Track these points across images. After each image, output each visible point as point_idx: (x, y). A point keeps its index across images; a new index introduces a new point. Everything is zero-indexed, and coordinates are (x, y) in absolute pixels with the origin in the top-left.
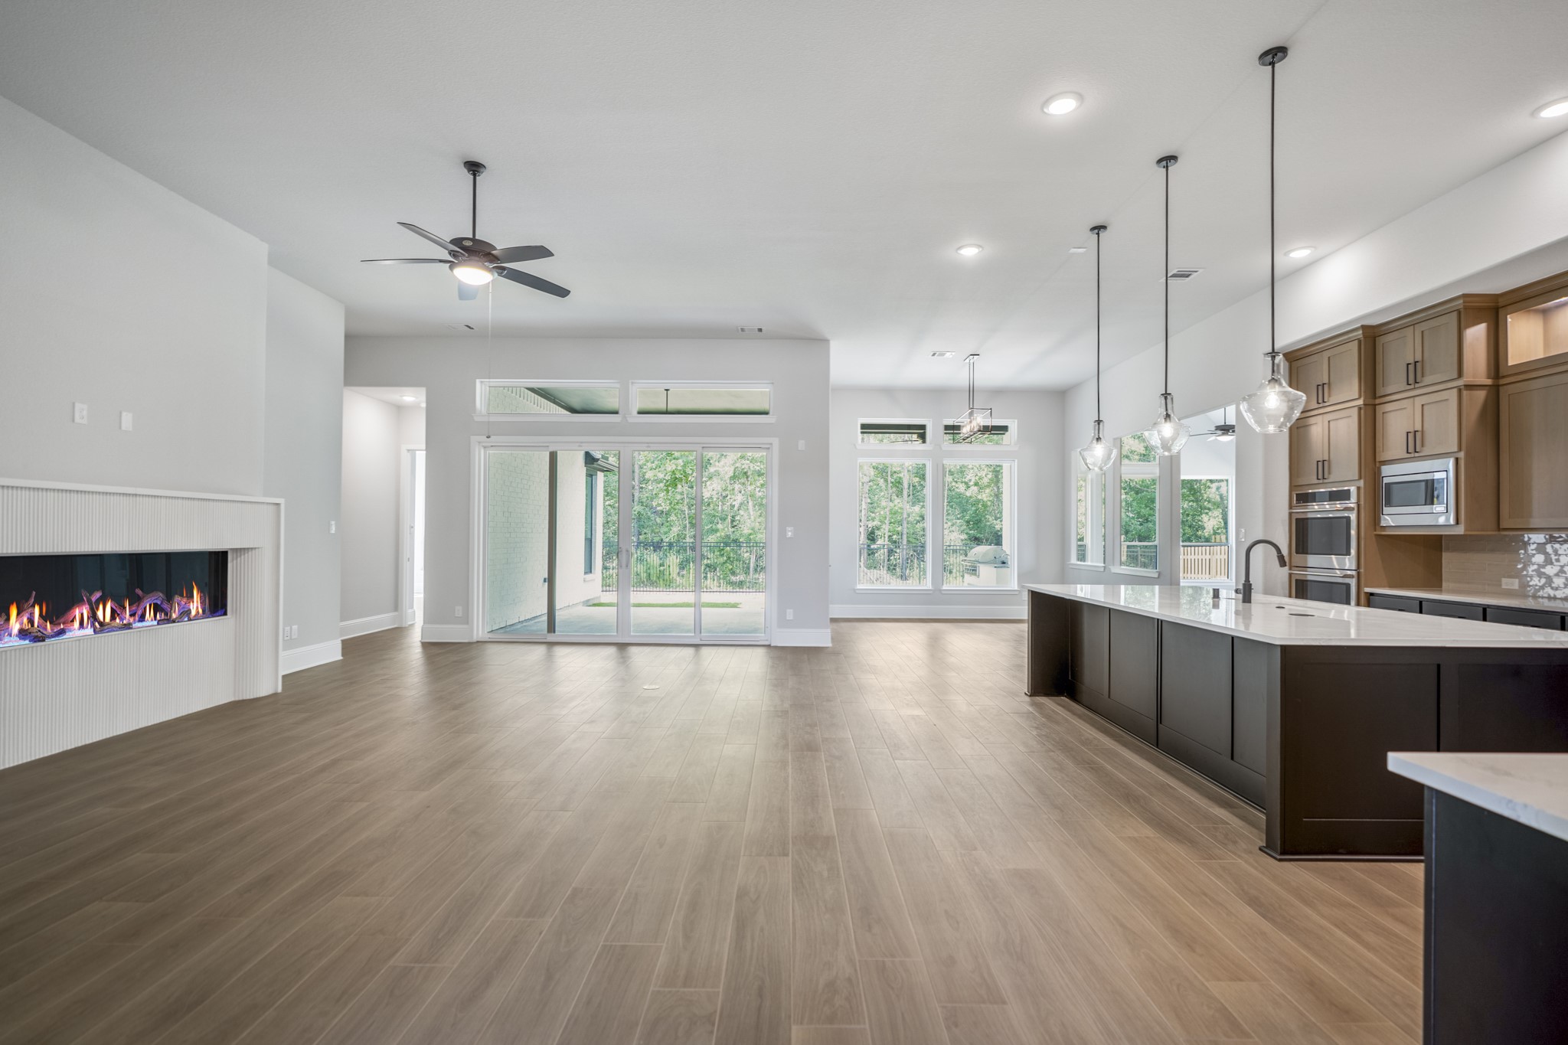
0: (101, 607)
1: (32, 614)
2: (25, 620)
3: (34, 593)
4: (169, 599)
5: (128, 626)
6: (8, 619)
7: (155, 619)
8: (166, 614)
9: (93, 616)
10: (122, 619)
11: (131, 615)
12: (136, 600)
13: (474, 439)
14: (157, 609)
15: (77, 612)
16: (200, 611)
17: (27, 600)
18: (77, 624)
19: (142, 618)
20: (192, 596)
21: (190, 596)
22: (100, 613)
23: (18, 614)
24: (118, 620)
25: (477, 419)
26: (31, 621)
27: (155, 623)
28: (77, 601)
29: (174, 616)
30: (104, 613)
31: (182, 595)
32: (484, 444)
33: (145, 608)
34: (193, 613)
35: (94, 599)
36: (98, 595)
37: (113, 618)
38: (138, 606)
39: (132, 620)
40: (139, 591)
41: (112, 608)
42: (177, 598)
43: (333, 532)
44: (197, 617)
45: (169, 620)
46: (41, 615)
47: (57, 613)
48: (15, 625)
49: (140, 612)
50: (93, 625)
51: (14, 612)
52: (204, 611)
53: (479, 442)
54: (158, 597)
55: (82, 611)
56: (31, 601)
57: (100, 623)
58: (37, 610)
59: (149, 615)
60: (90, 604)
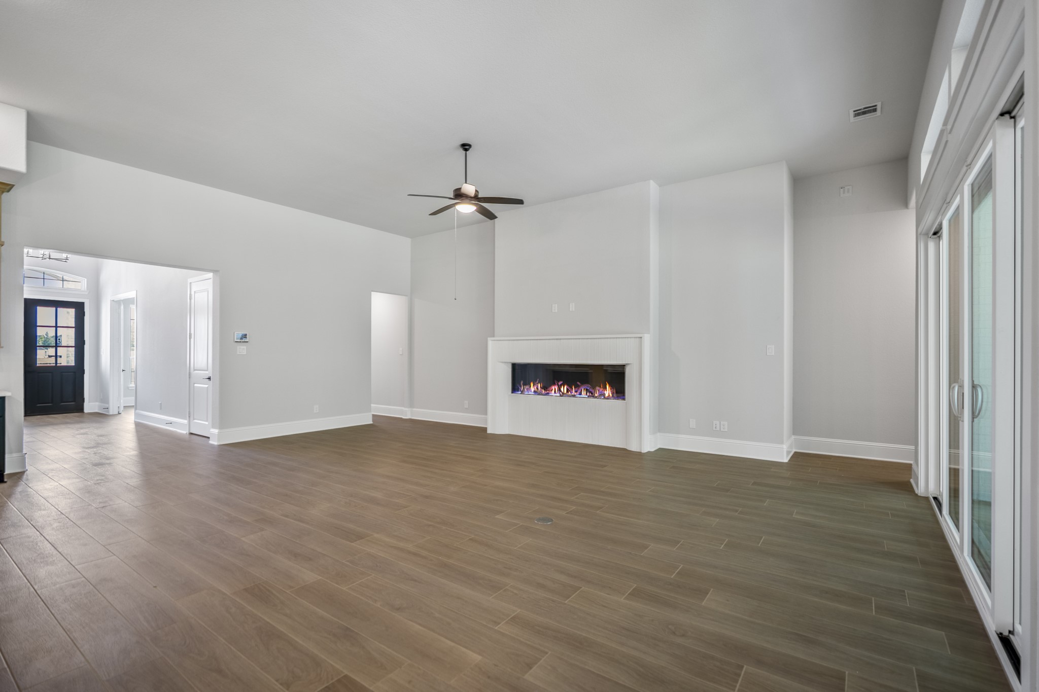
0: (562, 387)
1: (538, 386)
2: (536, 388)
3: (538, 379)
4: (594, 388)
5: (574, 396)
6: (530, 387)
7: (587, 395)
8: (592, 394)
9: (560, 390)
10: (571, 393)
11: (575, 392)
12: (577, 387)
14: (588, 391)
15: (553, 388)
16: (611, 395)
17: (536, 381)
18: (553, 392)
19: (580, 394)
21: (605, 388)
22: (562, 389)
24: (569, 393)
26: (537, 388)
27: (587, 396)
28: (554, 384)
29: (596, 395)
30: (564, 389)
31: (600, 387)
33: (582, 390)
34: (607, 395)
36: (561, 383)
37: (567, 392)
38: (578, 389)
39: (576, 394)
40: (579, 383)
41: (567, 389)
42: (598, 388)
44: (608, 398)
45: (594, 397)
46: (541, 387)
48: (533, 389)
49: (579, 391)
50: (559, 393)
51: (532, 385)
54: (588, 387)
55: (555, 388)
56: (538, 382)
57: (562, 393)
58: (539, 385)
59: (584, 393)
60: (558, 385)
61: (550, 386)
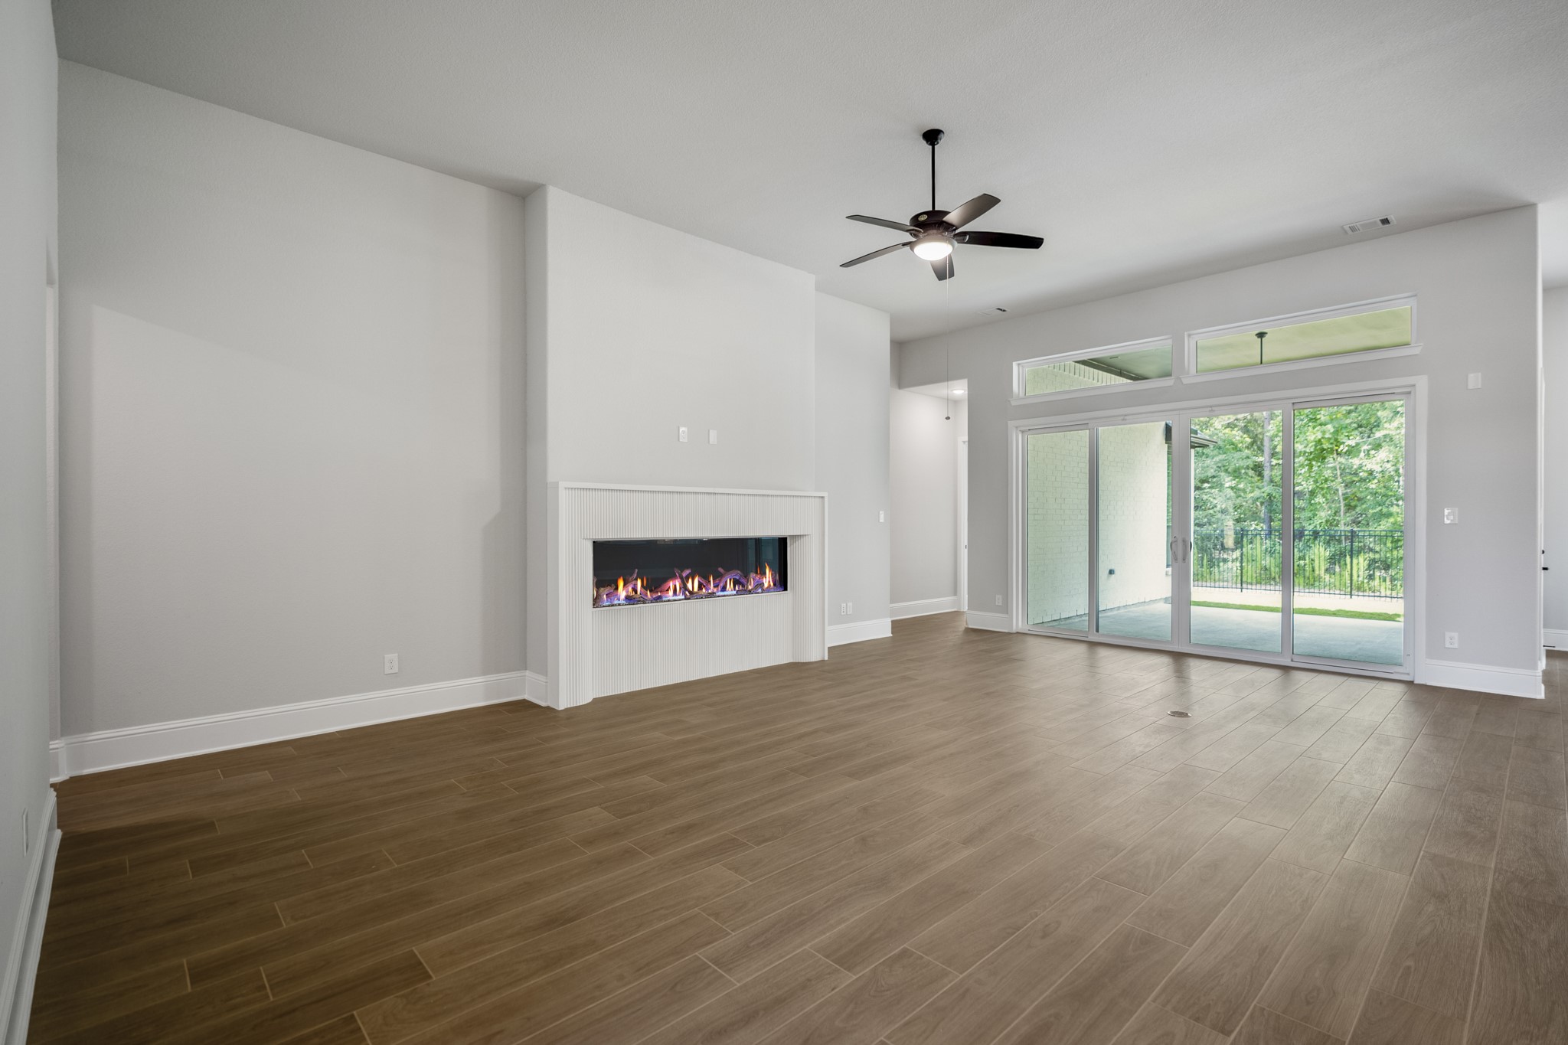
0: (690, 580)
1: (636, 585)
2: (630, 589)
3: (637, 570)
4: (746, 575)
5: (712, 595)
6: (617, 588)
7: (735, 590)
8: (743, 586)
9: (684, 587)
10: (707, 589)
11: (714, 587)
12: (718, 576)
13: (1011, 424)
14: (736, 582)
15: (671, 584)
16: (772, 584)
17: (632, 575)
18: (671, 593)
19: (724, 589)
20: (765, 573)
21: (763, 573)
22: (689, 585)
23: (624, 585)
24: (704, 590)
25: (1014, 403)
26: (635, 590)
27: (735, 592)
28: (673, 577)
29: (750, 587)
30: (693, 585)
31: (756, 573)
32: (1022, 429)
33: (726, 582)
34: (766, 585)
35: (684, 575)
36: (688, 572)
37: (700, 588)
38: (720, 580)
39: (715, 590)
40: (721, 570)
41: (699, 582)
42: (752, 575)
43: (882, 520)
44: (768, 590)
45: (746, 591)
46: (642, 586)
47: (655, 586)
48: (622, 593)
49: (722, 585)
50: (684, 593)
51: (621, 583)
52: (775, 585)
53: (1017, 427)
54: (737, 574)
55: (675, 584)
56: (635, 576)
57: (690, 592)
58: (639, 582)
59: (729, 587)
60: (682, 578)
61: (666, 580)
